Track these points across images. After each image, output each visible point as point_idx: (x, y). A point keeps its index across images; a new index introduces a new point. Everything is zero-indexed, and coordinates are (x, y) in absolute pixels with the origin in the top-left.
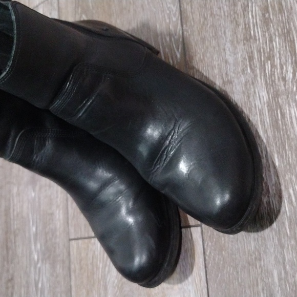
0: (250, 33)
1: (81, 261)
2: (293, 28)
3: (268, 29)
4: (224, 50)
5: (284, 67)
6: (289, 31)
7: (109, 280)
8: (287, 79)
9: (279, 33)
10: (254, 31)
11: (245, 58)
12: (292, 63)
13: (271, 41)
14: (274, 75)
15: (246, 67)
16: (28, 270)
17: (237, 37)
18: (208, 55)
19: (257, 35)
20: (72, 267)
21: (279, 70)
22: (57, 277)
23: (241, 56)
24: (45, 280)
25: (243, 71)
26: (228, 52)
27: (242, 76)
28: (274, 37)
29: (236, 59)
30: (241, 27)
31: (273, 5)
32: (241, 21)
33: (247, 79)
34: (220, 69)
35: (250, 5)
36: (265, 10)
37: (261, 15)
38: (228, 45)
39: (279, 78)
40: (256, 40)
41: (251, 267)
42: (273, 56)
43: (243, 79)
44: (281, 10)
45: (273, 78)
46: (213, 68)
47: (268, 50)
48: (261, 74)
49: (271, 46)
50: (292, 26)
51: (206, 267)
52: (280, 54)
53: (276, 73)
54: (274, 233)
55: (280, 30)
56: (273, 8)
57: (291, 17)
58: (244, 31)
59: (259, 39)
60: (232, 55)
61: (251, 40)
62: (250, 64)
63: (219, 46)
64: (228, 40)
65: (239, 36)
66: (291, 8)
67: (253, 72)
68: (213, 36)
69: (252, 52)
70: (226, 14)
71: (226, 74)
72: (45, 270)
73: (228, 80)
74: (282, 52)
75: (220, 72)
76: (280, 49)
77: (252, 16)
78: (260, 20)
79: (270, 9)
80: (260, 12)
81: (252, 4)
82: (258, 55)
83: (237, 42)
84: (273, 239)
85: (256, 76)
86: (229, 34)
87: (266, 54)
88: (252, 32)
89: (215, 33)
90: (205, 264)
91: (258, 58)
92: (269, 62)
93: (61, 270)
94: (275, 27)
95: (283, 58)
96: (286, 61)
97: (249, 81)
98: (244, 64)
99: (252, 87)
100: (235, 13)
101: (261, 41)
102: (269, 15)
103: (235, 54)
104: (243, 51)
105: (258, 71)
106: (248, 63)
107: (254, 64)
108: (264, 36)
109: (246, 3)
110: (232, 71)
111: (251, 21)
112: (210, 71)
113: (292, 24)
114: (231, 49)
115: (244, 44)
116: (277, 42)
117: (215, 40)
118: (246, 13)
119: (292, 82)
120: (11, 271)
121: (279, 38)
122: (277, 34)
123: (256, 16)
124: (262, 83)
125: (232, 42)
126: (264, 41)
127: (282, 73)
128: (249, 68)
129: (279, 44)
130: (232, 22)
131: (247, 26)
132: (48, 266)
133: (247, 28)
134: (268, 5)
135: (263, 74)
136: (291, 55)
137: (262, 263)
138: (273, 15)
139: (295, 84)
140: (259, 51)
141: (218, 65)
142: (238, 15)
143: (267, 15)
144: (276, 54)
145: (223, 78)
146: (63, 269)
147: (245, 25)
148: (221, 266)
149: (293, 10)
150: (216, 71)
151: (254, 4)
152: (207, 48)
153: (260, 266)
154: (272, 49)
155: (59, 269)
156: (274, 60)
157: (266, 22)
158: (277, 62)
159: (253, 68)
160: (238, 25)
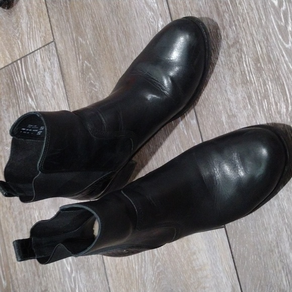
0: (247, 78)
1: (116, 266)
2: (282, 75)
3: (261, 75)
4: (226, 91)
5: (279, 104)
6: (279, 77)
7: (147, 278)
8: (282, 113)
9: (270, 79)
10: (250, 77)
11: (244, 97)
12: (284, 101)
13: (265, 84)
14: (271, 110)
15: (247, 104)
16: (62, 280)
17: (235, 81)
18: (212, 95)
19: (252, 80)
20: (108, 272)
21: (274, 106)
22: (94, 282)
23: (241, 95)
24: (81, 286)
25: (244, 107)
26: (229, 93)
27: (244, 111)
28: (267, 82)
29: (237, 98)
30: (238, 74)
31: (263, 57)
32: (237, 69)
33: (248, 113)
34: (224, 106)
35: (243, 56)
36: (257, 61)
37: (254, 64)
38: (229, 87)
39: (275, 112)
40: (252, 83)
41: (271, 253)
42: (268, 96)
43: (245, 113)
44: (270, 61)
45: (270, 112)
46: (218, 105)
47: (263, 91)
48: (259, 109)
49: (265, 88)
50: (281, 73)
51: (233, 258)
52: (273, 94)
53: (272, 109)
54: (286, 226)
55: (271, 76)
56: (263, 60)
57: (278, 66)
58: (241, 77)
59: (255, 83)
60: (233, 95)
61: (248, 84)
62: (249, 101)
63: (220, 88)
64: (228, 84)
65: (237, 80)
66: (278, 60)
67: (253, 108)
68: (214, 80)
69: (250, 93)
70: (224, 63)
71: (230, 109)
72: (81, 279)
73: (233, 115)
74: (275, 93)
75: (225, 108)
76: (273, 90)
77: (247, 65)
78: (253, 68)
79: (261, 60)
80: (252, 62)
81: (245, 56)
82: (255, 95)
83: (236, 85)
84: (286, 231)
85: (256, 111)
86: (228, 79)
87: (262, 95)
88: (248, 78)
89: (216, 78)
90: (232, 255)
91: (256, 97)
92: (265, 100)
93: (97, 276)
94: (267, 74)
95: (276, 97)
96: (279, 99)
97: (250, 115)
98: (244, 102)
99: (253, 119)
100: (231, 62)
101: (256, 84)
102: (261, 65)
103: (235, 94)
104: (242, 92)
105: (257, 107)
106: (248, 101)
107: (253, 102)
108: (258, 80)
109: (239, 55)
110: (235, 107)
111: (246, 69)
112: (216, 107)
113: (280, 71)
114: (231, 90)
115: (242, 87)
116: (270, 85)
117: (216, 83)
118: (241, 63)
119: (286, 115)
120: (44, 284)
121: (271, 83)
122: (269, 79)
123: (249, 65)
124: (262, 117)
125: (232, 85)
126: (259, 85)
127: (277, 108)
128: (249, 105)
129: (272, 87)
130: (229, 69)
131: (243, 73)
132: (83, 274)
133: (243, 74)
134: (258, 57)
135: (261, 109)
136: (283, 95)
137: (280, 250)
138: (264, 64)
139: (288, 116)
140: (256, 92)
141: (222, 103)
142: (234, 64)
143: (259, 65)
144: (270, 94)
145: (227, 113)
146: (99, 276)
147: (241, 72)
148: (246, 255)
149: (280, 62)
150: (221, 107)
151: (247, 56)
152: (210, 89)
153: (279, 252)
154: (266, 90)
155: (95, 275)
156: (269, 99)
157: (259, 70)
158: (272, 100)
159: (252, 105)
160: (235, 72)
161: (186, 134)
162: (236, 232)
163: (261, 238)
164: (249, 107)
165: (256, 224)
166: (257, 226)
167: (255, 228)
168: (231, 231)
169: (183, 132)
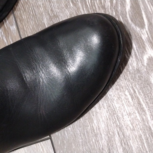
8: (106, 7)
14: (95, 5)
15: (69, 2)
21: (98, 1)
25: (66, 6)
27: (66, 10)
33: (71, 12)
34: (45, 7)
39: (99, 7)
43: (68, 12)
45: (94, 8)
46: (38, 7)
48: (82, 6)
53: (96, 4)
54: (118, 129)
67: (75, 6)
71: (52, 10)
73: (54, 15)
75: (46, 9)
84: (119, 134)
97: (73, 13)
105: (80, 4)
110: (57, 7)
112: (36, 10)
119: (111, 8)
127: (101, 3)
128: (71, 3)
139: (113, 10)
141: (43, 4)
145: (49, 14)
150: (42, 9)
159: (75, 2)
161: (6, 41)
162: (63, 142)
163: (91, 146)
164: (72, 5)
165: (85, 131)
166: (85, 133)
167: (84, 134)
168: (58, 142)
169: (3, 39)
